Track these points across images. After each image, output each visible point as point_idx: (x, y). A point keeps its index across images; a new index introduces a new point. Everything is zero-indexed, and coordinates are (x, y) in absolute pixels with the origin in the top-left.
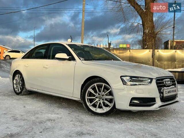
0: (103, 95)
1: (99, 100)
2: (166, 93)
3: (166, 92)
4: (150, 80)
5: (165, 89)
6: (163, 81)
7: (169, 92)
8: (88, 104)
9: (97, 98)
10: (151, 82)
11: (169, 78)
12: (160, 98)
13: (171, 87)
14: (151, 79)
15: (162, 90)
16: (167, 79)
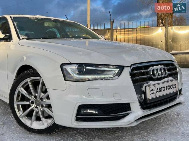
0: (42, 99)
1: (36, 107)
2: (153, 92)
3: (152, 90)
4: (118, 69)
5: (150, 85)
6: (148, 70)
7: (159, 90)
8: (19, 114)
9: (32, 103)
10: (119, 74)
11: (161, 65)
12: (140, 103)
13: (166, 79)
14: (121, 68)
15: (144, 87)
16: (157, 65)
